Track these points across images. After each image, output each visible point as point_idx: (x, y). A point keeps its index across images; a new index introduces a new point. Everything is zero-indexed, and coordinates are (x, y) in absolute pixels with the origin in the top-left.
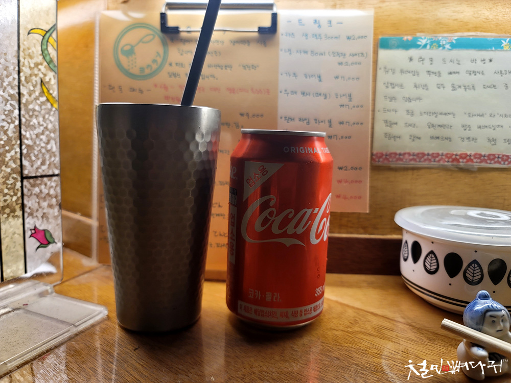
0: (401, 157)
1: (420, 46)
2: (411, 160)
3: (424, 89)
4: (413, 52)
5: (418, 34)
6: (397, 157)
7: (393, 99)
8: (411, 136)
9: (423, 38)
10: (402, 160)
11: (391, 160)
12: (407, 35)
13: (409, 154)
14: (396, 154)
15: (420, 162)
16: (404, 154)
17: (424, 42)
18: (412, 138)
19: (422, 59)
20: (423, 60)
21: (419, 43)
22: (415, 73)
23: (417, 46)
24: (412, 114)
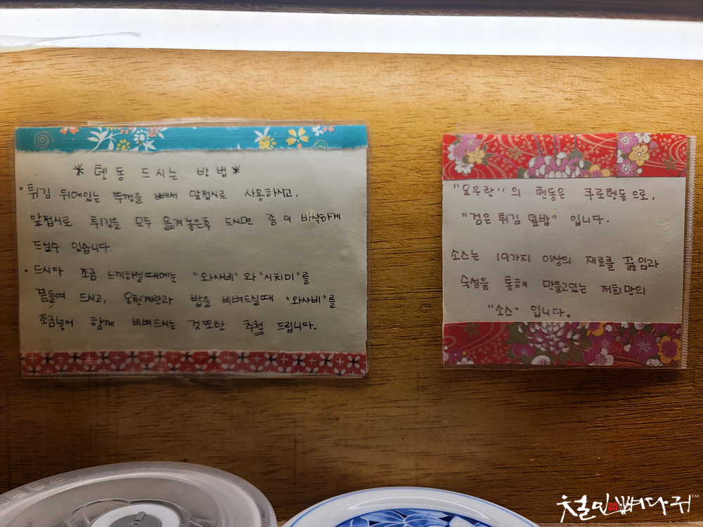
0: (79, 361)
1: (95, 144)
2: (99, 367)
3: (110, 226)
4: (81, 157)
5: (90, 123)
6: (71, 361)
7: (50, 247)
8: (93, 319)
9: (100, 129)
10: (80, 368)
11: (58, 367)
12: (68, 123)
13: (93, 355)
14: (66, 355)
15: (118, 370)
16: (84, 355)
17: (102, 137)
18: (98, 323)
19: (100, 171)
20: (104, 171)
21: (92, 139)
22: (91, 197)
23: (90, 145)
24: (93, 276)
